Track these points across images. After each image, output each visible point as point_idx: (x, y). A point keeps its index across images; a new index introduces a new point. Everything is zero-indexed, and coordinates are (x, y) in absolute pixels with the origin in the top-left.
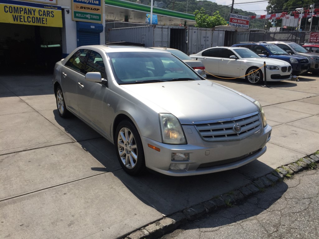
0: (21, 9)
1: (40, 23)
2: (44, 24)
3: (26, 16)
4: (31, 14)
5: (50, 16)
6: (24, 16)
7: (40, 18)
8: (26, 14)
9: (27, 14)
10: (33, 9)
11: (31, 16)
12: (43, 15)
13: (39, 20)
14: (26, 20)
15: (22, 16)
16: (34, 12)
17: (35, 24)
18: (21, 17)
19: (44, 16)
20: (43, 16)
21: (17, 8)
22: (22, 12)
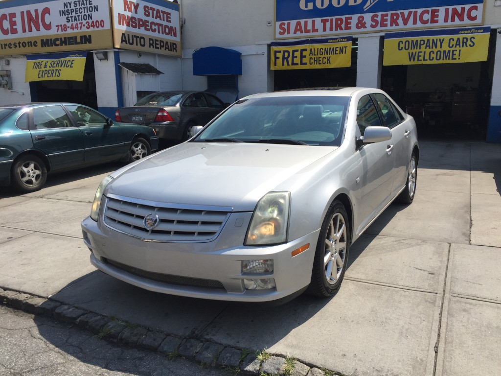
0: (422, 42)
1: (449, 59)
2: (456, 59)
3: (428, 50)
4: (436, 47)
5: (467, 46)
6: (425, 52)
7: (449, 51)
8: (428, 48)
9: (430, 48)
10: (440, 40)
11: (435, 50)
12: (456, 45)
13: (446, 55)
14: (427, 57)
15: (422, 52)
16: (441, 43)
17: (441, 62)
18: (420, 54)
19: (458, 46)
20: (456, 47)
21: (417, 41)
22: (423, 47)
